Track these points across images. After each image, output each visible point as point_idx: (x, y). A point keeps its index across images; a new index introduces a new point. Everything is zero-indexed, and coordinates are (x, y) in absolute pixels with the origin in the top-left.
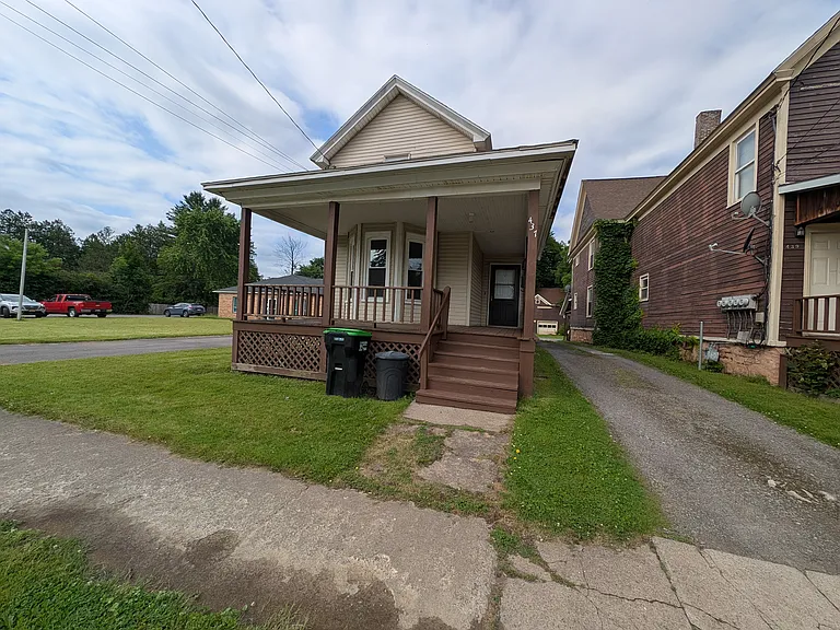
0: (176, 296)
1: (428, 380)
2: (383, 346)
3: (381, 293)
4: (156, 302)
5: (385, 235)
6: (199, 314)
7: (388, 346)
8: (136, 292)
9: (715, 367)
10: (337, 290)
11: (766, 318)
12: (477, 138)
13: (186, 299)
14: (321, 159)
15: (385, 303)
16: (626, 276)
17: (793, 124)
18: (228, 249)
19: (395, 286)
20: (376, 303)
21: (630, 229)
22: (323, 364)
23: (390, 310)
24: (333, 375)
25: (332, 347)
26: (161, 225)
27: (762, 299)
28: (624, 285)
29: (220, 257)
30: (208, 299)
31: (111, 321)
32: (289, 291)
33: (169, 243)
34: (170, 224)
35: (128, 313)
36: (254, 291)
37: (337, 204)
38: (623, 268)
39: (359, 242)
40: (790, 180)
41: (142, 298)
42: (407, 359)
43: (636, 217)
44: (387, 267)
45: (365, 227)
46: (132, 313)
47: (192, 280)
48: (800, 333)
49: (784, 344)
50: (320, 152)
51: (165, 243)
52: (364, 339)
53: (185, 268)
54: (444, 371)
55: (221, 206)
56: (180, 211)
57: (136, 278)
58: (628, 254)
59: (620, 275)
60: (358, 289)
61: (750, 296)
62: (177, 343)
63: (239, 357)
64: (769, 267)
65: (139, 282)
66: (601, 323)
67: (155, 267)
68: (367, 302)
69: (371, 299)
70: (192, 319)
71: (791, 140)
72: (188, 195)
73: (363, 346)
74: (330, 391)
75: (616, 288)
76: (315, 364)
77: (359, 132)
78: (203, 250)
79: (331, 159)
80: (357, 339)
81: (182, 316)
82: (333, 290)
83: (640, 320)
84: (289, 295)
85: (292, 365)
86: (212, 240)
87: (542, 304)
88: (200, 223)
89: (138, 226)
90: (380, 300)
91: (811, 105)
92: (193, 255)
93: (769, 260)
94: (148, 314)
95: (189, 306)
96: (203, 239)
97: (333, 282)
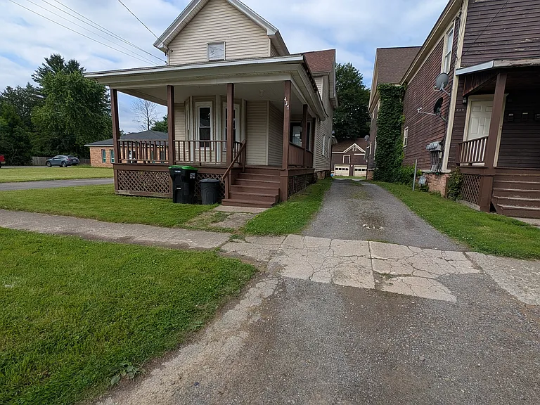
0: (52, 150)
1: (229, 194)
2: (206, 176)
3: (208, 145)
4: (36, 156)
5: (208, 105)
6: (74, 164)
7: (208, 176)
8: (19, 147)
9: (425, 188)
10: (177, 143)
11: (443, 156)
12: (270, 33)
13: (62, 152)
14: (161, 45)
15: (211, 151)
16: (398, 128)
17: (469, 26)
18: (91, 108)
19: (217, 140)
20: (205, 151)
21: (403, 91)
22: (171, 188)
23: (214, 156)
24: (176, 192)
25: (174, 177)
26: (29, 86)
27: (442, 144)
28: (397, 135)
29: (85, 115)
30: (79, 153)
31: (6, 170)
32: (147, 145)
33: (39, 103)
34: (36, 85)
35: (16, 165)
36: (124, 145)
37: (172, 87)
38: (397, 122)
39: (191, 109)
40: (464, 65)
41: (25, 152)
42: (218, 182)
43: (406, 82)
44: (211, 127)
45: (196, 98)
46: (19, 165)
47: (64, 136)
48: (459, 164)
49: (449, 171)
50: (160, 40)
51: (35, 104)
52: (193, 171)
53: (57, 126)
54: (241, 189)
55: (80, 67)
56: (44, 72)
57: (17, 134)
58: (401, 112)
59: (395, 128)
60: (194, 142)
61: (438, 142)
62: (69, 183)
63: (119, 185)
64: (447, 123)
65: (20, 139)
66: (379, 165)
67: (30, 124)
68: (200, 151)
69: (202, 149)
70: (70, 168)
71: (466, 38)
72: (49, 58)
73: (192, 176)
74: (175, 201)
75: (391, 137)
76: (166, 188)
77: (187, 24)
78: (71, 109)
79: (169, 44)
80: (188, 172)
81: (61, 166)
82: (174, 143)
83: (402, 161)
84: (147, 148)
85: (152, 190)
86: (77, 101)
87: (358, 151)
88: (65, 85)
89: (9, 88)
90: (208, 149)
91: (480, 13)
92: (61, 114)
93: (448, 119)
94: (32, 165)
95: (66, 158)
96: (69, 99)
97: (174, 138)
